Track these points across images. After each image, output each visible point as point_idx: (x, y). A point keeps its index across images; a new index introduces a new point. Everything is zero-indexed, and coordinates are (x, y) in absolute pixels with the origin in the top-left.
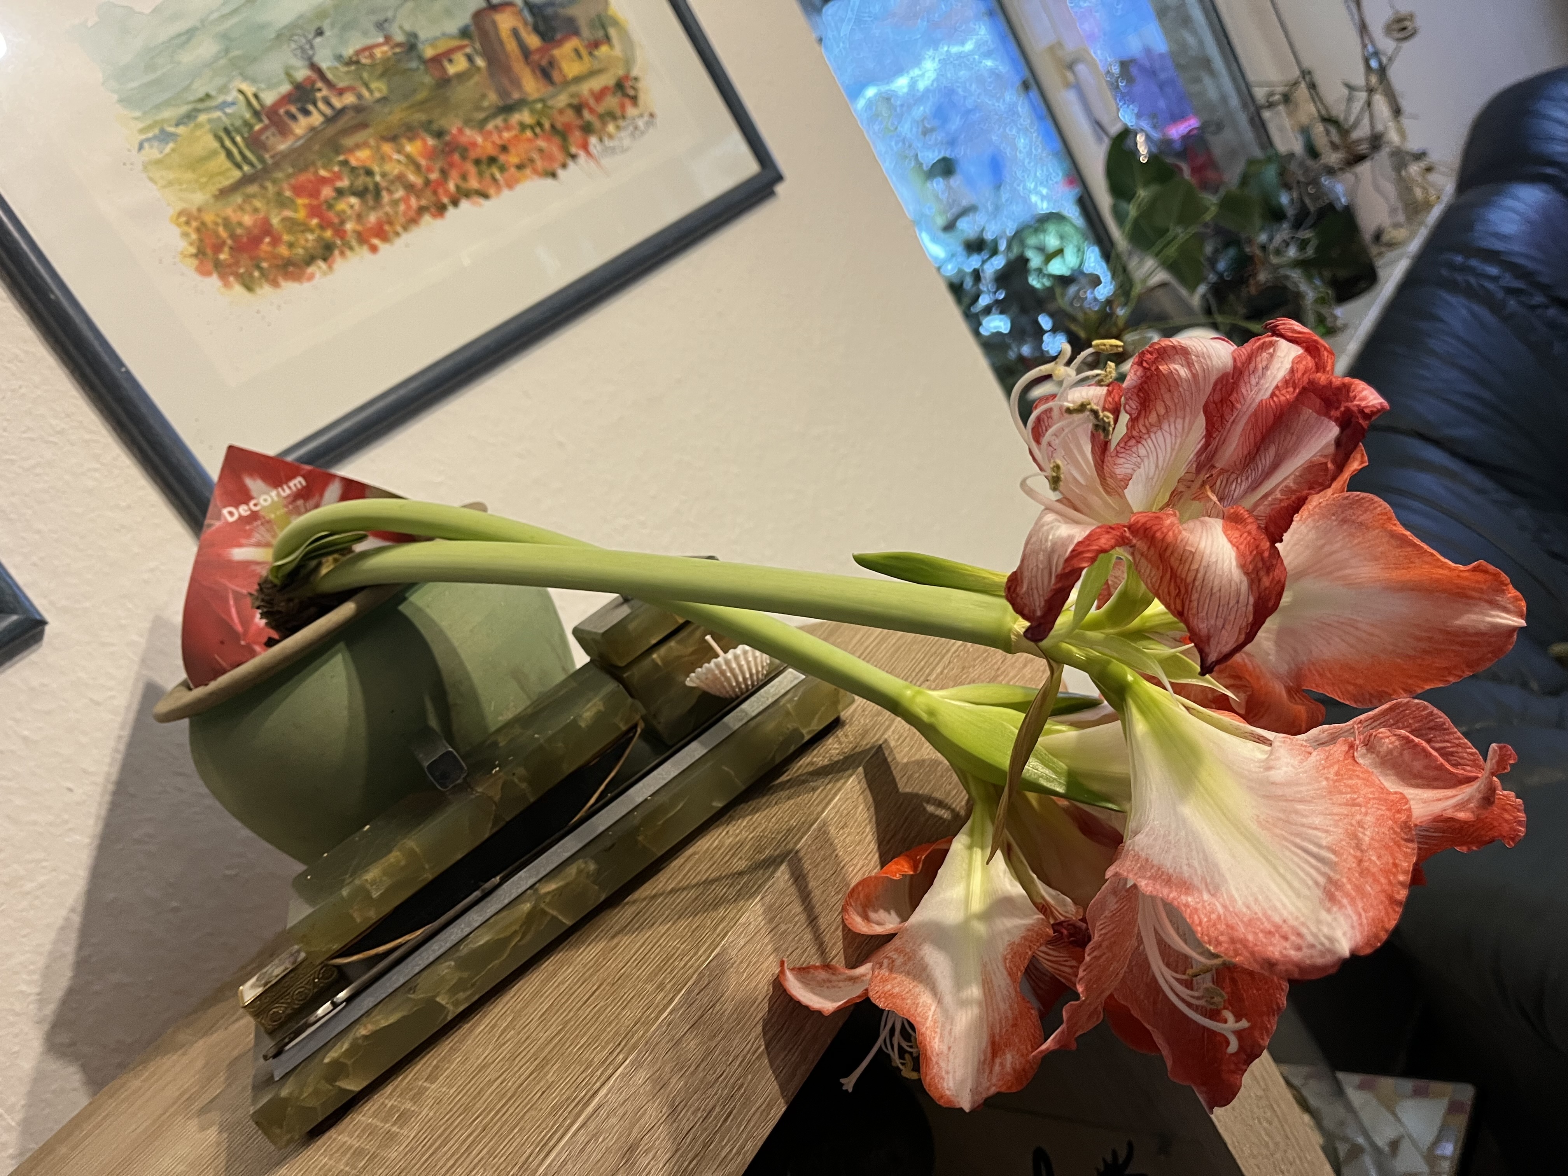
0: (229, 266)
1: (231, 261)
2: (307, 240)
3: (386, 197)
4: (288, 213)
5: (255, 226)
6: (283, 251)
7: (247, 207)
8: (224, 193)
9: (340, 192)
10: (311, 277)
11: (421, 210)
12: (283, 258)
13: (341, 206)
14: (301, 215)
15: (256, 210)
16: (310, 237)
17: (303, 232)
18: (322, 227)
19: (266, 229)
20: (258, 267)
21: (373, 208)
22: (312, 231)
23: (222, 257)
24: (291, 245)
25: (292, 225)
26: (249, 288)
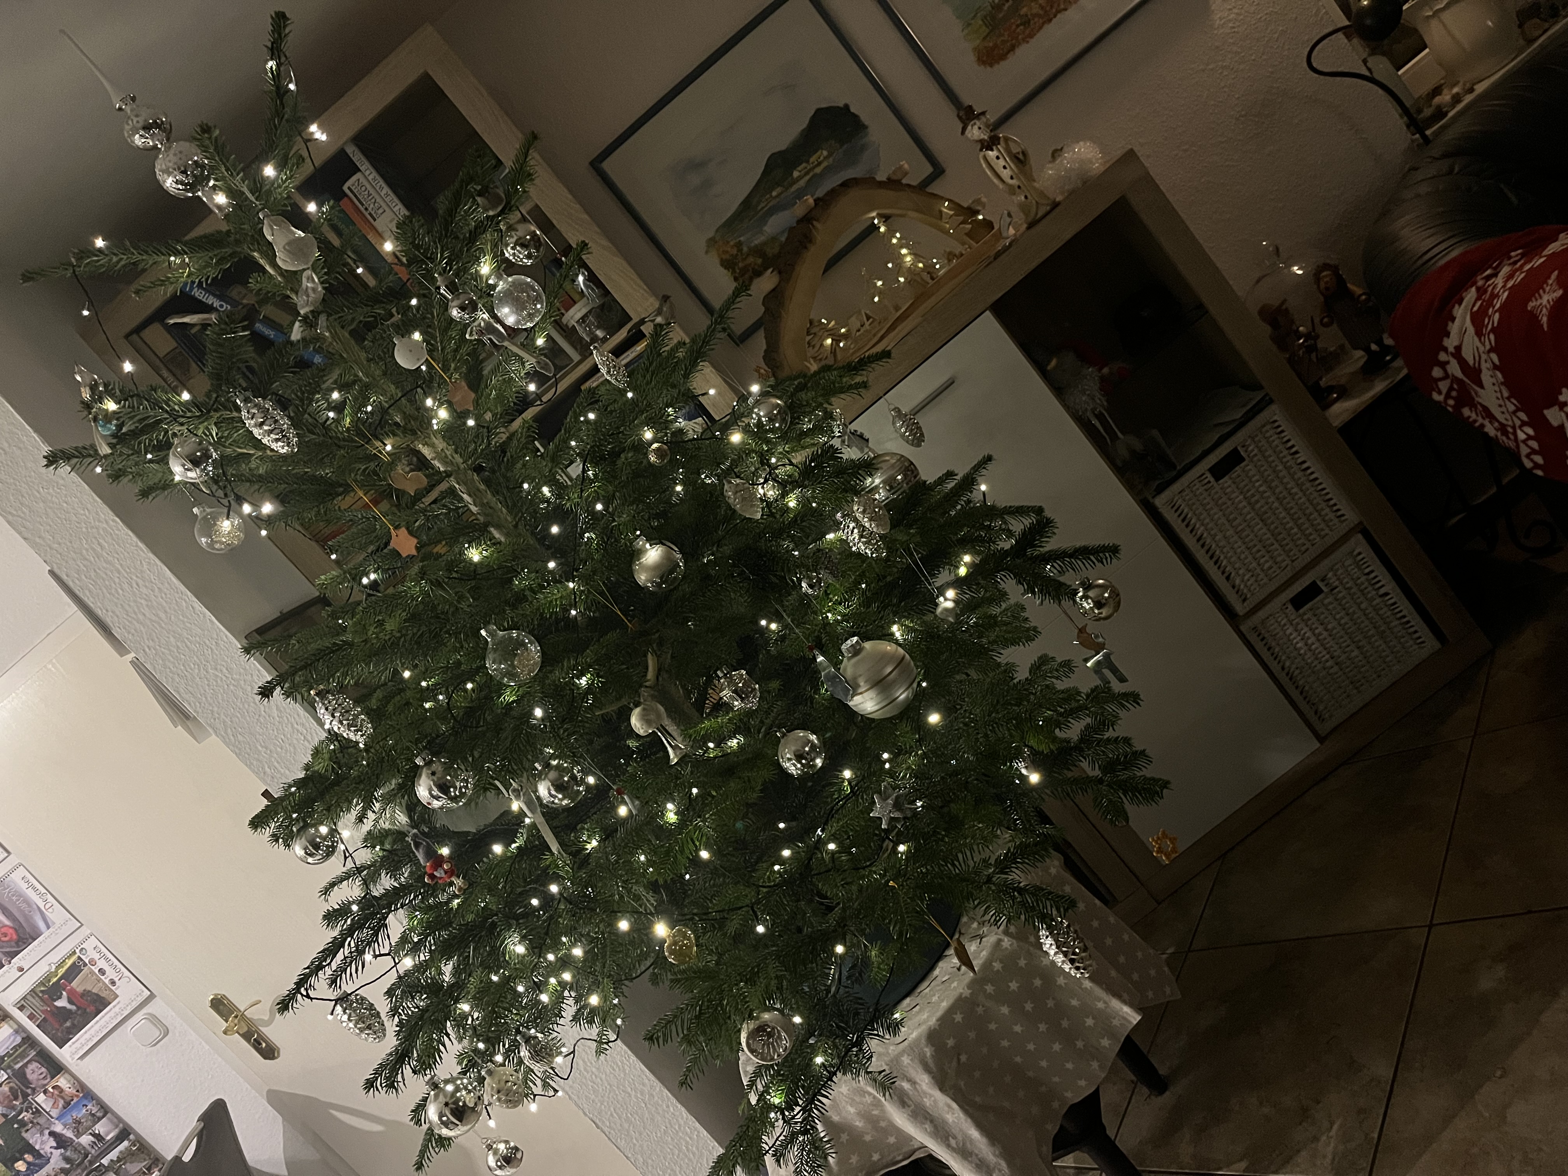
0: (986, 61)
2: (1007, 46)
3: (1032, 22)
4: (1002, 38)
5: (993, 46)
7: (991, 40)
8: (984, 38)
9: (1018, 26)
10: (1009, 58)
11: (1043, 23)
12: (1001, 54)
13: (1018, 30)
14: (1006, 38)
17: (1006, 43)
18: (1012, 40)
19: (996, 46)
20: (994, 59)
21: (1028, 28)
22: (1009, 42)
23: (984, 59)
24: (1003, 49)
25: (1004, 42)
26: (991, 67)
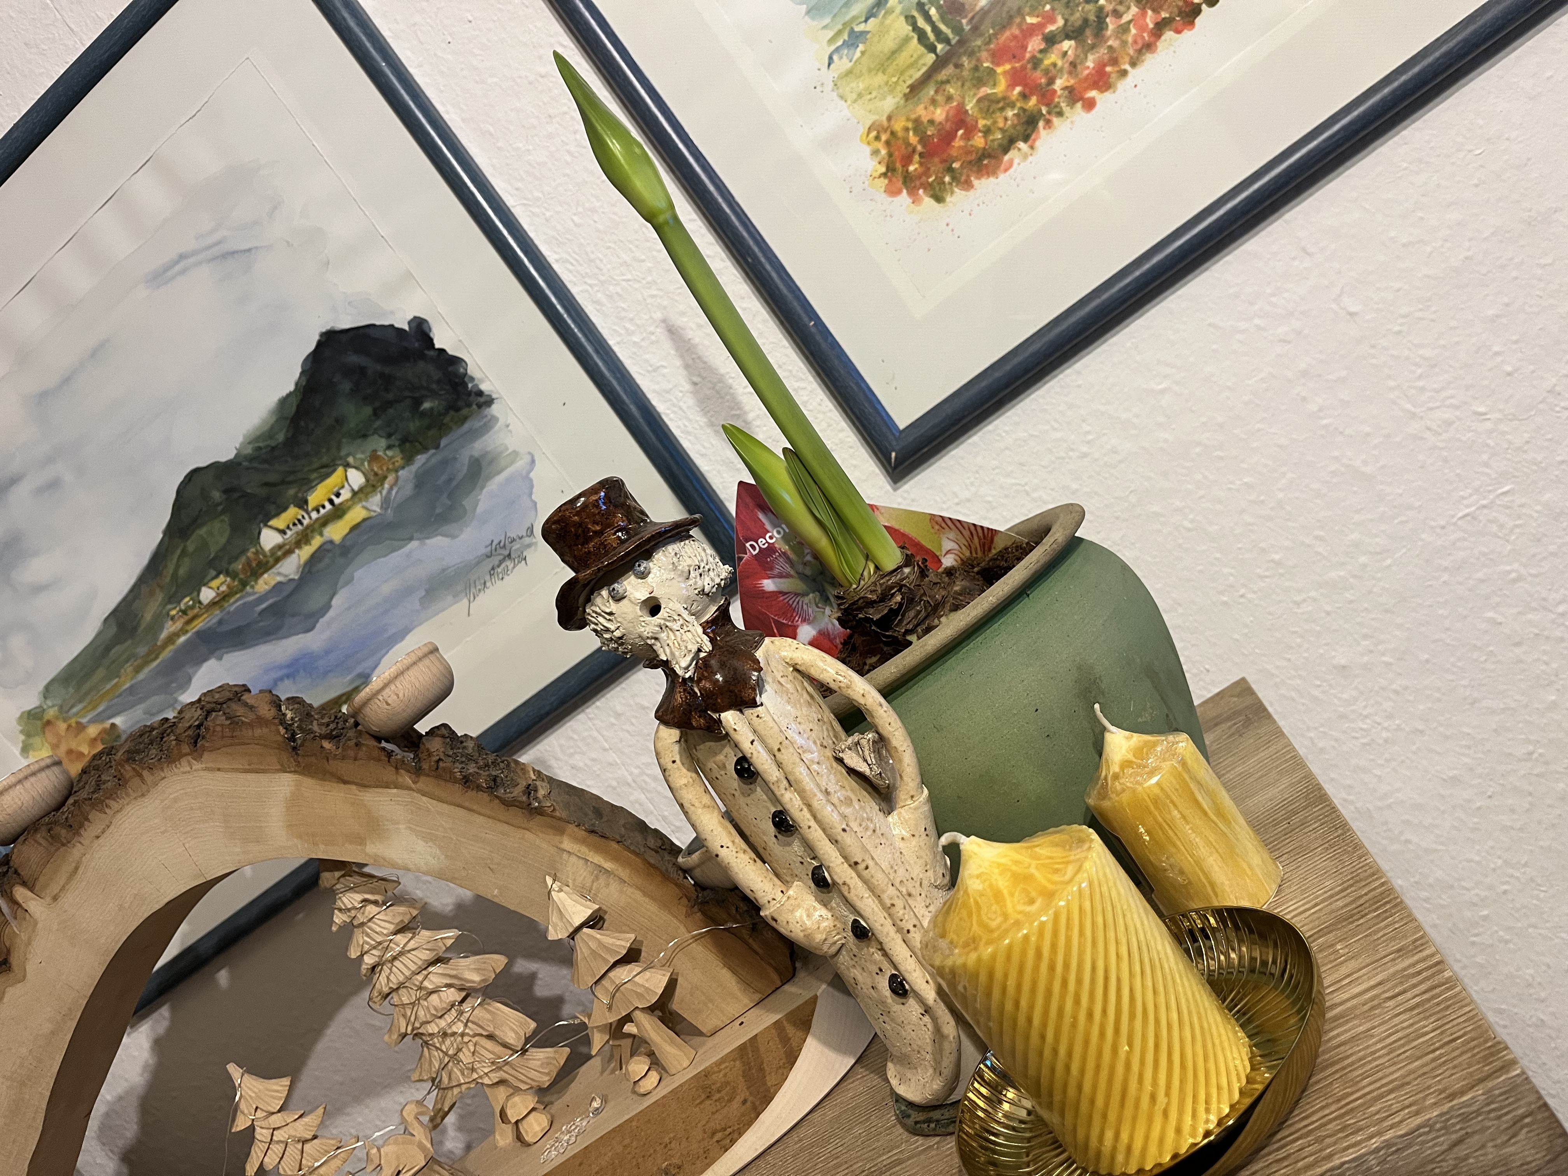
0: (920, 177)
1: (920, 170)
2: (1006, 119)
3: (1111, 24)
4: (985, 90)
5: (947, 119)
6: (979, 141)
7: (940, 98)
8: (915, 89)
9: (1051, 40)
10: (1011, 164)
11: (1160, 27)
12: (977, 149)
13: (1053, 58)
14: (1001, 88)
15: (949, 98)
16: (1010, 113)
17: (1002, 109)
18: (1024, 96)
19: (960, 119)
20: (950, 170)
21: (1093, 47)
22: (1012, 105)
23: (911, 168)
24: (987, 131)
25: (991, 105)
26: (939, 199)
